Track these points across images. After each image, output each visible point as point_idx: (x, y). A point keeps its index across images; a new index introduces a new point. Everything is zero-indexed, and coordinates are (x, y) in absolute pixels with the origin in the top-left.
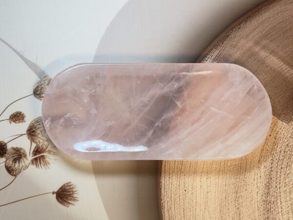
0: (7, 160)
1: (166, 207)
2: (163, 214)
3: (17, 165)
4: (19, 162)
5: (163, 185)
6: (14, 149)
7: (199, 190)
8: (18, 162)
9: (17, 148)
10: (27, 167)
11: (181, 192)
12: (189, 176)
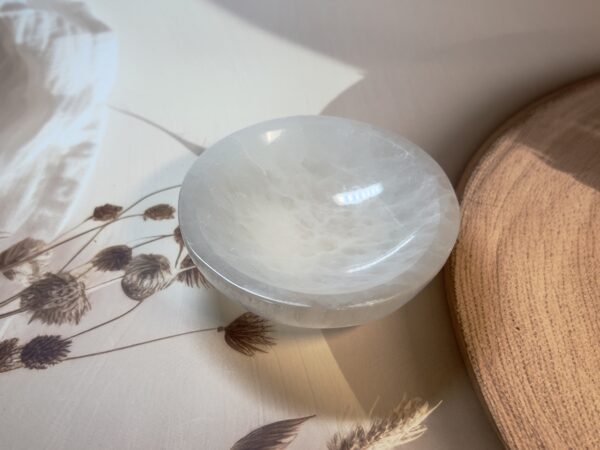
0: (127, 274)
1: (481, 359)
2: (478, 374)
3: (146, 282)
4: (152, 278)
5: (464, 318)
6: (144, 257)
7: (550, 327)
8: (149, 277)
9: (151, 255)
10: (167, 285)
11: (508, 330)
12: (520, 302)
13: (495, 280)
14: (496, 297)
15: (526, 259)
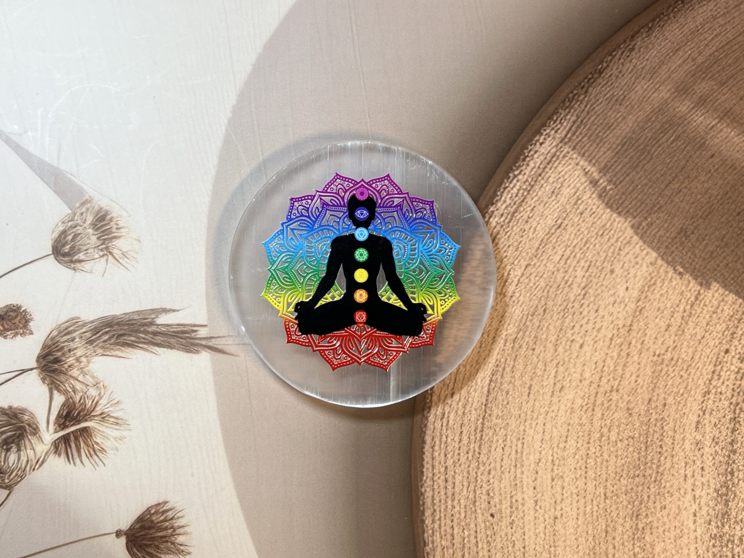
3: (13, 457)
4: (19, 450)
5: (428, 502)
6: (2, 411)
7: (532, 512)
8: (14, 449)
9: (10, 408)
10: (40, 463)
11: (480, 519)
12: (503, 472)
13: (478, 435)
14: (474, 465)
15: (525, 397)
